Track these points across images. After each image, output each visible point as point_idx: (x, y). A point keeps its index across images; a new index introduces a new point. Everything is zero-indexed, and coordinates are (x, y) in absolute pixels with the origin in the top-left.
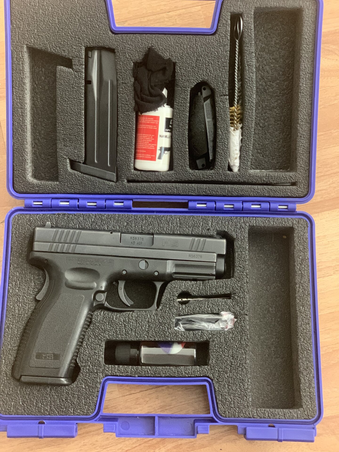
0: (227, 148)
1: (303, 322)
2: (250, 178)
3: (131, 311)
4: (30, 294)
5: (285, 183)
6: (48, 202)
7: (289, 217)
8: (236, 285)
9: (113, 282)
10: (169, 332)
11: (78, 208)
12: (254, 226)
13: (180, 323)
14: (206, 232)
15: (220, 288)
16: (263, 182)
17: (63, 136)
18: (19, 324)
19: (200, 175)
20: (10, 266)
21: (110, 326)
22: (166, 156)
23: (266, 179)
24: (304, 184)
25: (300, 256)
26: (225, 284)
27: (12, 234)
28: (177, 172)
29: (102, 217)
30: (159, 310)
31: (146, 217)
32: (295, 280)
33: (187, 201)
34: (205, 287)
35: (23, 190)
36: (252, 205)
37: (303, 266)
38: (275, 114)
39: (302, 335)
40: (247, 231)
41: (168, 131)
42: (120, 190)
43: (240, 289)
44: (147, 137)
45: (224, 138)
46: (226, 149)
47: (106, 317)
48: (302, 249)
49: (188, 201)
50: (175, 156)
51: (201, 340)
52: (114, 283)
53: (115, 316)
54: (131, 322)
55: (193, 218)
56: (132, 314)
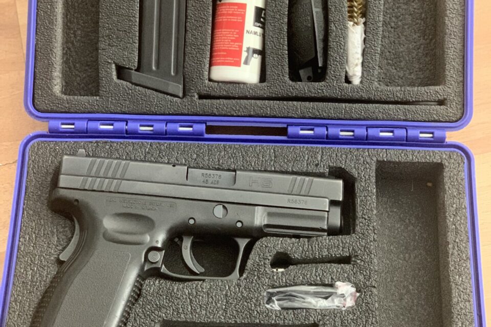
0: (344, 49)
1: (460, 298)
2: (377, 93)
3: (200, 280)
4: (50, 253)
5: (430, 101)
6: (82, 125)
7: (436, 150)
8: (359, 245)
9: (174, 238)
10: (257, 311)
11: (127, 134)
12: (384, 160)
13: (274, 298)
14: (313, 169)
15: (334, 248)
16: (396, 99)
17: (107, 31)
18: (32, 295)
19: (304, 88)
20: (23, 213)
21: (169, 301)
22: (256, 61)
23: (400, 95)
24: (456, 103)
25: (454, 204)
26: (342, 242)
27: (28, 168)
28: (272, 84)
29: (160, 146)
30: (242, 278)
31: (225, 147)
32: (446, 238)
33: (285, 126)
34: (312, 247)
35: (46, 107)
36: (381, 131)
37: (458, 218)
38: (413, 10)
39: (459, 317)
40: (374, 168)
41: (259, 27)
42: (188, 109)
43: (364, 249)
44: (228, 33)
45: (339, 36)
46: (342, 51)
47: (163, 288)
48: (457, 194)
49: (288, 125)
50: (269, 60)
51: (306, 322)
52: (176, 240)
53: (176, 286)
54: (200, 296)
55: (293, 149)
56: (202, 285)
